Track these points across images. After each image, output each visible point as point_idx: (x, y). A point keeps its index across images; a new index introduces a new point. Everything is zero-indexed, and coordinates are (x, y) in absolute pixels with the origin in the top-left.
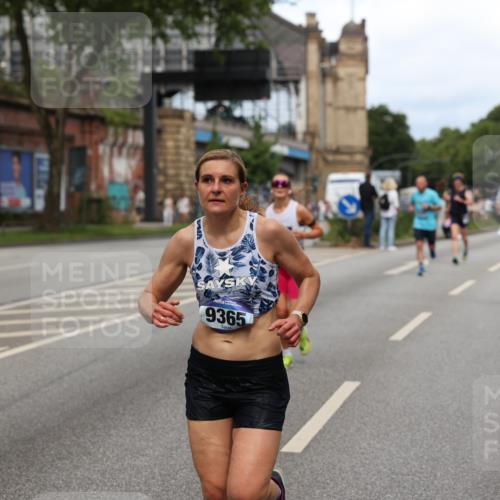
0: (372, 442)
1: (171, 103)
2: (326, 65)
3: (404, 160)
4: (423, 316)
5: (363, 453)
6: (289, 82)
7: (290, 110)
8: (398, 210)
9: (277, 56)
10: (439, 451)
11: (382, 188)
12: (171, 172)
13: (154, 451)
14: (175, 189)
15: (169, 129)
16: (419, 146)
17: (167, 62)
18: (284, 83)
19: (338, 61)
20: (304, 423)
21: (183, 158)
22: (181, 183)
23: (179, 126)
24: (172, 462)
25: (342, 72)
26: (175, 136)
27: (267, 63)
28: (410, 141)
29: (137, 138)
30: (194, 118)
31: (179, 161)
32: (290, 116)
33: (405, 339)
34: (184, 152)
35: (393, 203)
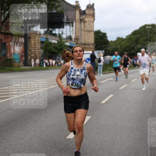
0: (95, 135)
2: (82, 17)
3: (106, 47)
4: (111, 96)
5: (92, 139)
6: (70, 23)
7: (70, 31)
8: (103, 62)
9: (66, 15)
10: (116, 138)
11: (99, 56)
12: (33, 51)
13: (26, 138)
14: (34, 56)
15: (32, 37)
16: (110, 43)
18: (68, 23)
19: (85, 16)
21: (37, 46)
22: (36, 54)
23: (35, 36)
24: (32, 142)
25: (86, 20)
26: (35, 40)
27: (63, 17)
28: (108, 41)
29: (22, 40)
30: (40, 34)
31: (35, 47)
32: (70, 33)
33: (105, 103)
34: (37, 44)
35: (102, 60)
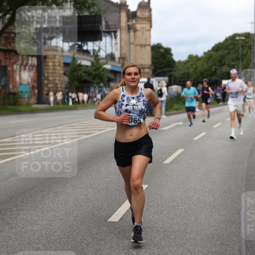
0: (154, 216)
2: (130, 23)
3: (170, 71)
4: (180, 151)
5: (149, 221)
6: (111, 32)
7: (112, 46)
8: (167, 96)
9: (105, 19)
10: (188, 220)
11: (159, 86)
12: (51, 78)
13: (43, 222)
14: (53, 87)
15: (50, 56)
16: (177, 64)
18: (109, 33)
19: (136, 21)
20: (120, 207)
21: (57, 71)
22: (57, 84)
23: (55, 55)
24: (52, 228)
25: (138, 26)
26: (54, 60)
27: (100, 22)
28: (173, 61)
29: (34, 61)
30: (63, 51)
31: (55, 73)
32: (112, 49)
33: (171, 163)
34: (58, 68)
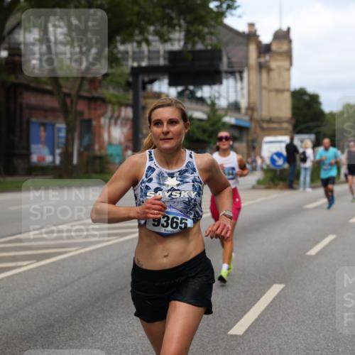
0: (293, 327)
1: (151, 88)
2: (262, 60)
3: (318, 126)
4: (330, 238)
5: (286, 335)
6: (235, 72)
7: (236, 91)
8: (312, 162)
9: (227, 54)
11: (302, 147)
16: (328, 117)
17: (149, 59)
18: (232, 73)
19: (269, 57)
20: (245, 314)
25: (273, 64)
27: (220, 59)
28: (322, 113)
29: (128, 112)
32: (236, 96)
33: (318, 254)
35: (309, 157)
